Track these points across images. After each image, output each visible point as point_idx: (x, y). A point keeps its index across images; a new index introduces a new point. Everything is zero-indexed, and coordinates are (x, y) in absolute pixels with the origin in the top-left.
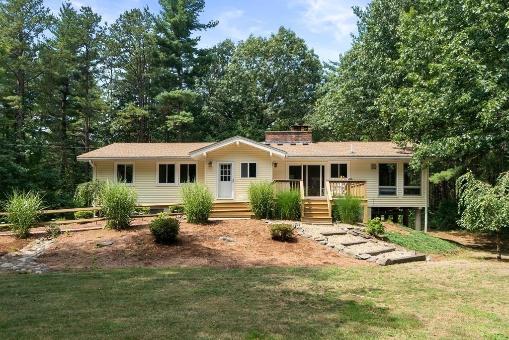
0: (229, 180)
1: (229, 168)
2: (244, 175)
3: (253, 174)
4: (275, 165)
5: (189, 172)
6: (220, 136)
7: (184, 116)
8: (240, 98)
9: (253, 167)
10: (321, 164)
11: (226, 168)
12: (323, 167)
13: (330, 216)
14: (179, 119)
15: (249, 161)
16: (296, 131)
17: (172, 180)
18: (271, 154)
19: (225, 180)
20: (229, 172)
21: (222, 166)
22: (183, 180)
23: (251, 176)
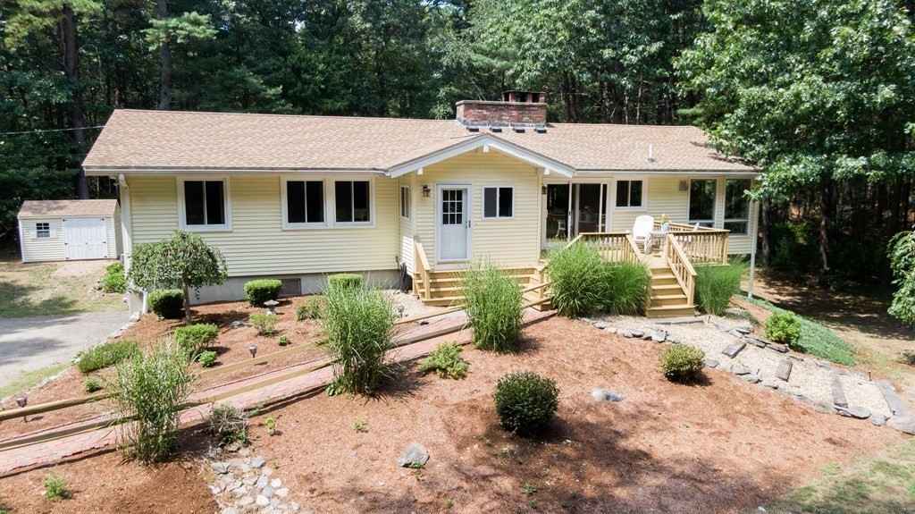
0: (459, 221)
1: (460, 198)
2: (489, 212)
3: (506, 210)
4: (544, 190)
5: (355, 201)
7: (196, 23)
9: (506, 194)
10: (602, 182)
11: (453, 198)
12: (605, 186)
13: (690, 305)
14: (182, 29)
15: (498, 183)
17: (316, 216)
18: (547, 173)
19: (452, 222)
20: (460, 205)
21: (445, 194)
22: (343, 215)
23: (501, 214)
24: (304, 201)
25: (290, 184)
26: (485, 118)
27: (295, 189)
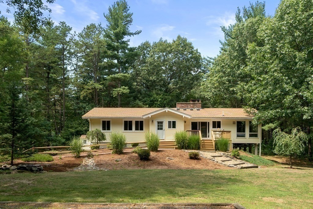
0: (162, 129)
1: (162, 123)
2: (170, 127)
3: (174, 126)
4: (185, 122)
5: (140, 125)
7: (124, 89)
8: (155, 78)
9: (174, 123)
10: (207, 121)
11: (160, 123)
12: (209, 123)
13: (214, 148)
14: (121, 91)
15: (172, 120)
16: (193, 103)
17: (131, 129)
18: (183, 117)
19: (160, 129)
20: (162, 125)
21: (158, 123)
22: (137, 129)
23: (173, 128)
24: (128, 125)
26: (183, 107)
27: (126, 123)
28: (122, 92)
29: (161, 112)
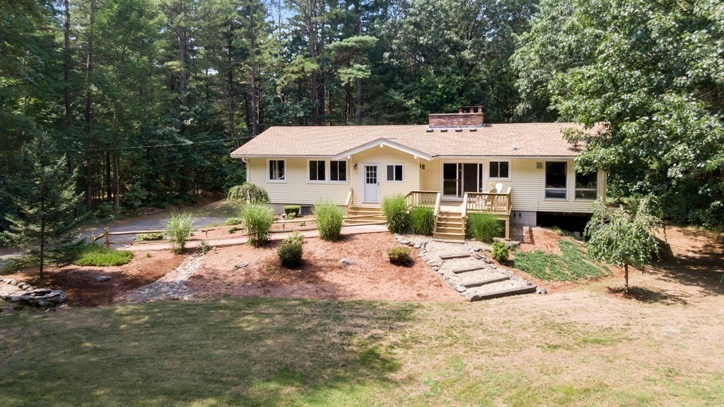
0: (375, 182)
1: (375, 170)
2: (390, 178)
3: (399, 177)
4: (423, 167)
5: (339, 171)
6: (406, 88)
7: (359, 70)
9: (399, 169)
10: (479, 162)
11: (371, 170)
12: (481, 165)
13: (463, 233)
14: (353, 74)
15: (394, 163)
16: (464, 114)
17: (322, 177)
18: (415, 158)
19: (371, 182)
20: (375, 173)
21: (368, 168)
22: (334, 178)
23: (396, 179)
24: (317, 170)
25: (311, 162)
26: (442, 123)
27: (313, 164)
28: (355, 78)
29: (373, 148)
